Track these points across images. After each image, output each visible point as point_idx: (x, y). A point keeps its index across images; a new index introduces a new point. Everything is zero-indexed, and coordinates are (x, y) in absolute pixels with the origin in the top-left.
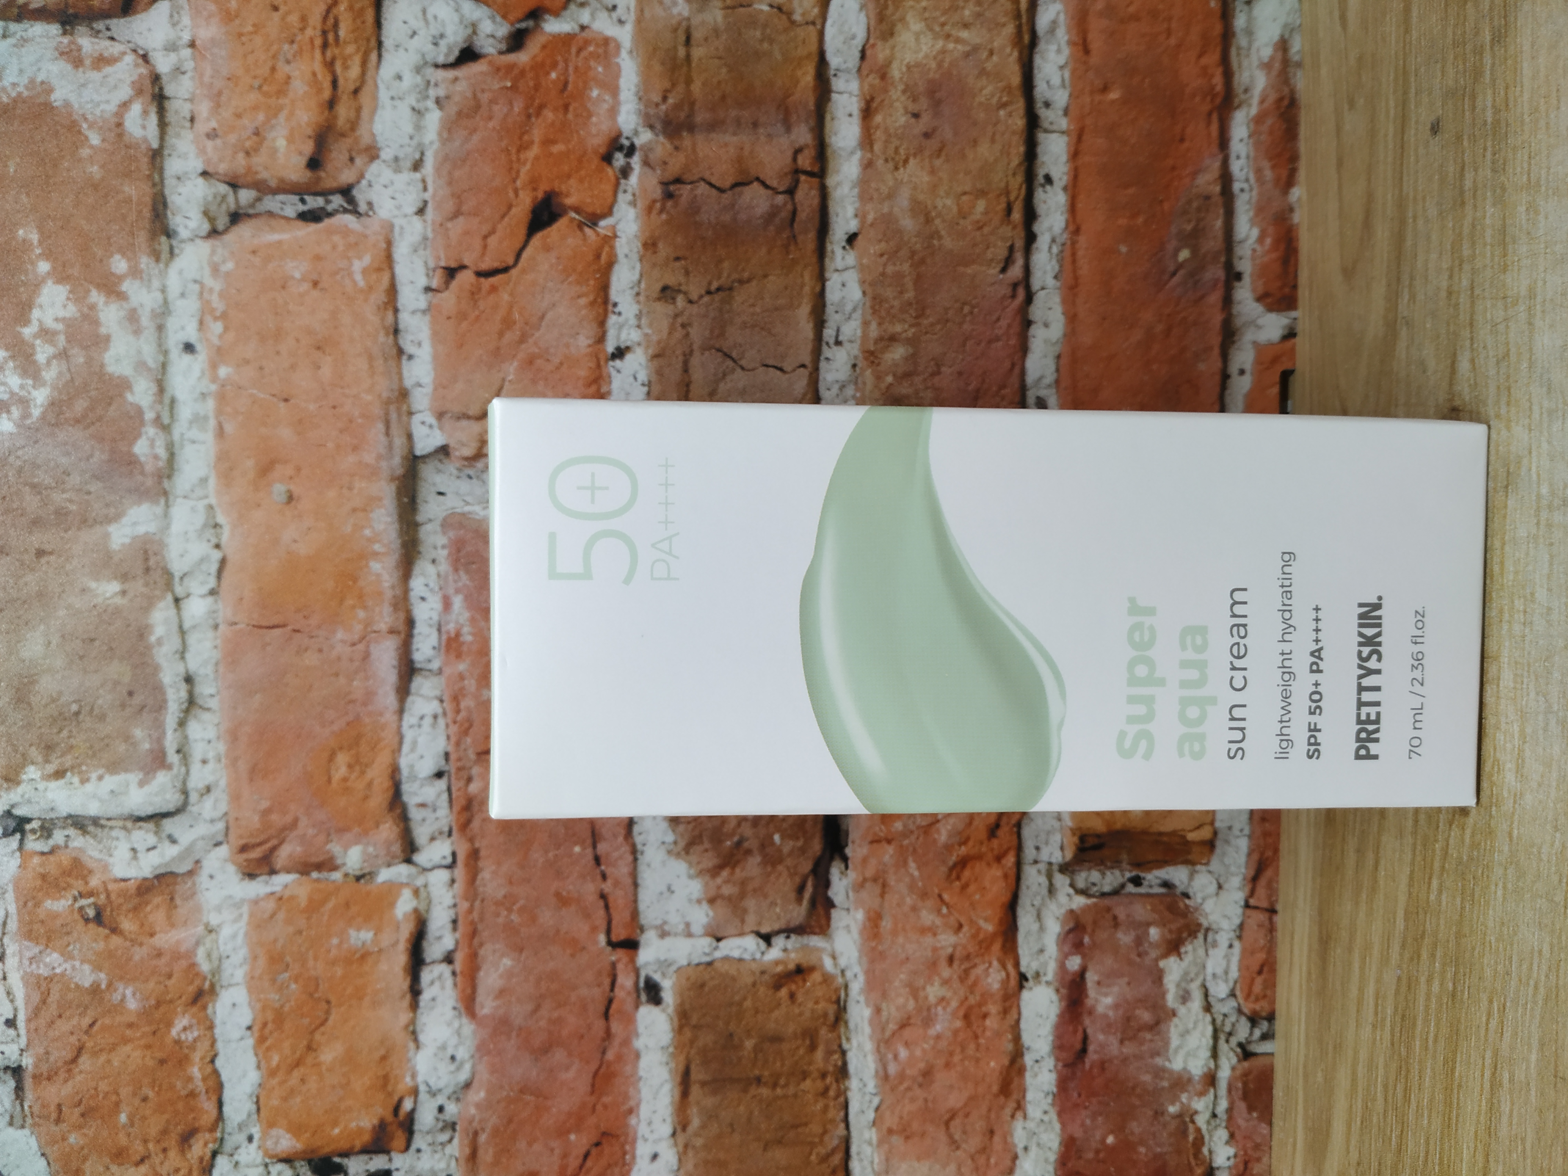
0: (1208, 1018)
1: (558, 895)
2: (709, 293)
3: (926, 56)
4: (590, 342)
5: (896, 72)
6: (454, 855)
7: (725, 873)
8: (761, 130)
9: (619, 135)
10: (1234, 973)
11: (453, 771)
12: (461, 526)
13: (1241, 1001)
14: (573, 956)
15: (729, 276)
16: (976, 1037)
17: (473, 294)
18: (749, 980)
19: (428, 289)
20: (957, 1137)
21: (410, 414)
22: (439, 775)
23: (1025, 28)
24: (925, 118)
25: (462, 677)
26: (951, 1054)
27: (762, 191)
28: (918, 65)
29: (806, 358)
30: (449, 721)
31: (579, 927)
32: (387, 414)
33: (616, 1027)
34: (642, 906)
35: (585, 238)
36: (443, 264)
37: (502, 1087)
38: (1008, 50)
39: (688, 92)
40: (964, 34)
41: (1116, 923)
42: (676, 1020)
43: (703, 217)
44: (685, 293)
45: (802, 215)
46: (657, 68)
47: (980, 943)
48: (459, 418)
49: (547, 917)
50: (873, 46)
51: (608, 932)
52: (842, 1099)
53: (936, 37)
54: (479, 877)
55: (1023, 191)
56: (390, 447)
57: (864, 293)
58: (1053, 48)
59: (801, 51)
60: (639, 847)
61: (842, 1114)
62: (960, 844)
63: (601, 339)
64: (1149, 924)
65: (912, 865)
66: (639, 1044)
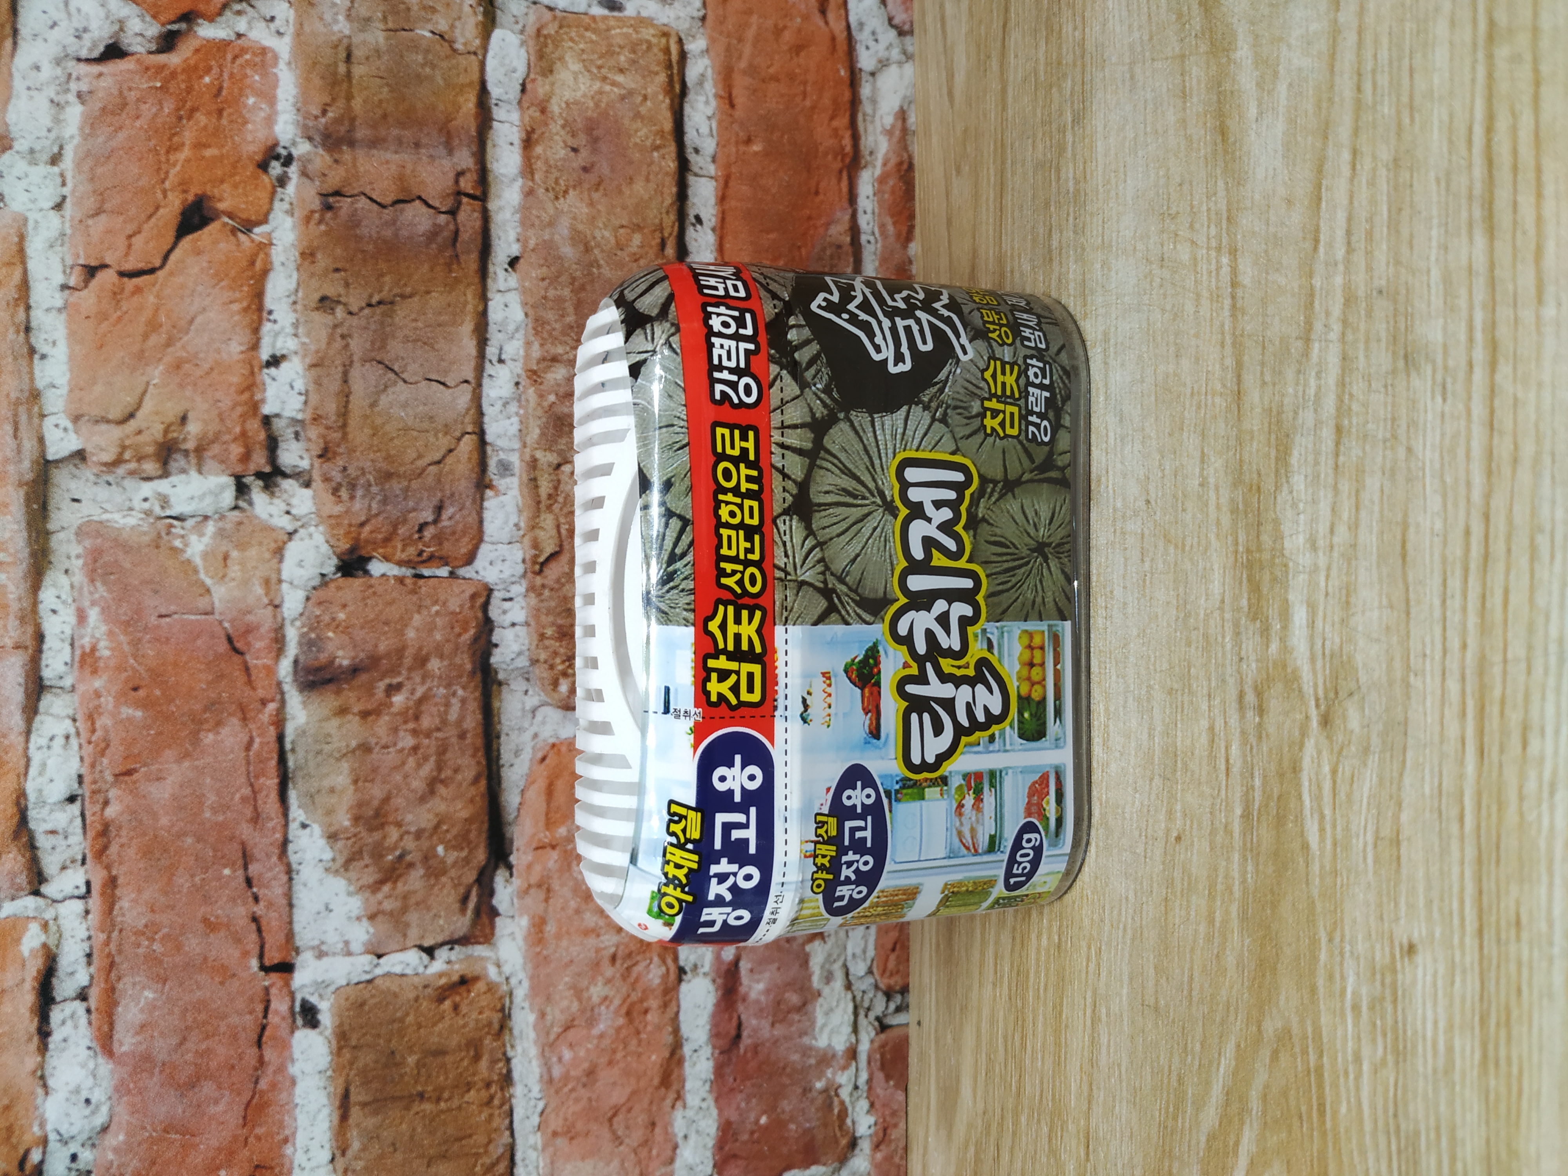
0: (849, 996)
1: (205, 920)
2: (369, 305)
3: (584, 96)
4: (243, 348)
5: (555, 107)
6: (88, 884)
7: (386, 888)
8: (423, 151)
9: (276, 144)
10: (871, 953)
11: (87, 794)
12: (98, 534)
13: (878, 978)
14: (222, 983)
15: (390, 290)
16: (638, 1033)
17: (115, 293)
18: (411, 995)
19: (64, 287)
20: (620, 1133)
21: (43, 416)
22: (72, 799)
23: (676, 78)
24: (584, 153)
25: (98, 694)
26: (614, 1051)
27: (424, 209)
28: (576, 103)
29: (469, 373)
30: (83, 741)
31: (229, 953)
32: (16, 415)
33: (269, 1054)
34: (297, 927)
35: (239, 244)
36: (82, 262)
37: (144, 1128)
38: (661, 97)
39: (349, 108)
40: (620, 78)
42: (334, 1042)
43: (364, 231)
44: (345, 304)
45: (464, 236)
46: (317, 82)
48: (97, 422)
49: (193, 944)
50: (534, 80)
51: (261, 956)
52: (506, 1107)
53: (594, 77)
54: (117, 907)
55: (676, 228)
56: (19, 450)
57: (526, 315)
58: (702, 99)
59: (463, 79)
60: (295, 866)
61: (507, 1122)
63: (255, 346)
66: (294, 1070)
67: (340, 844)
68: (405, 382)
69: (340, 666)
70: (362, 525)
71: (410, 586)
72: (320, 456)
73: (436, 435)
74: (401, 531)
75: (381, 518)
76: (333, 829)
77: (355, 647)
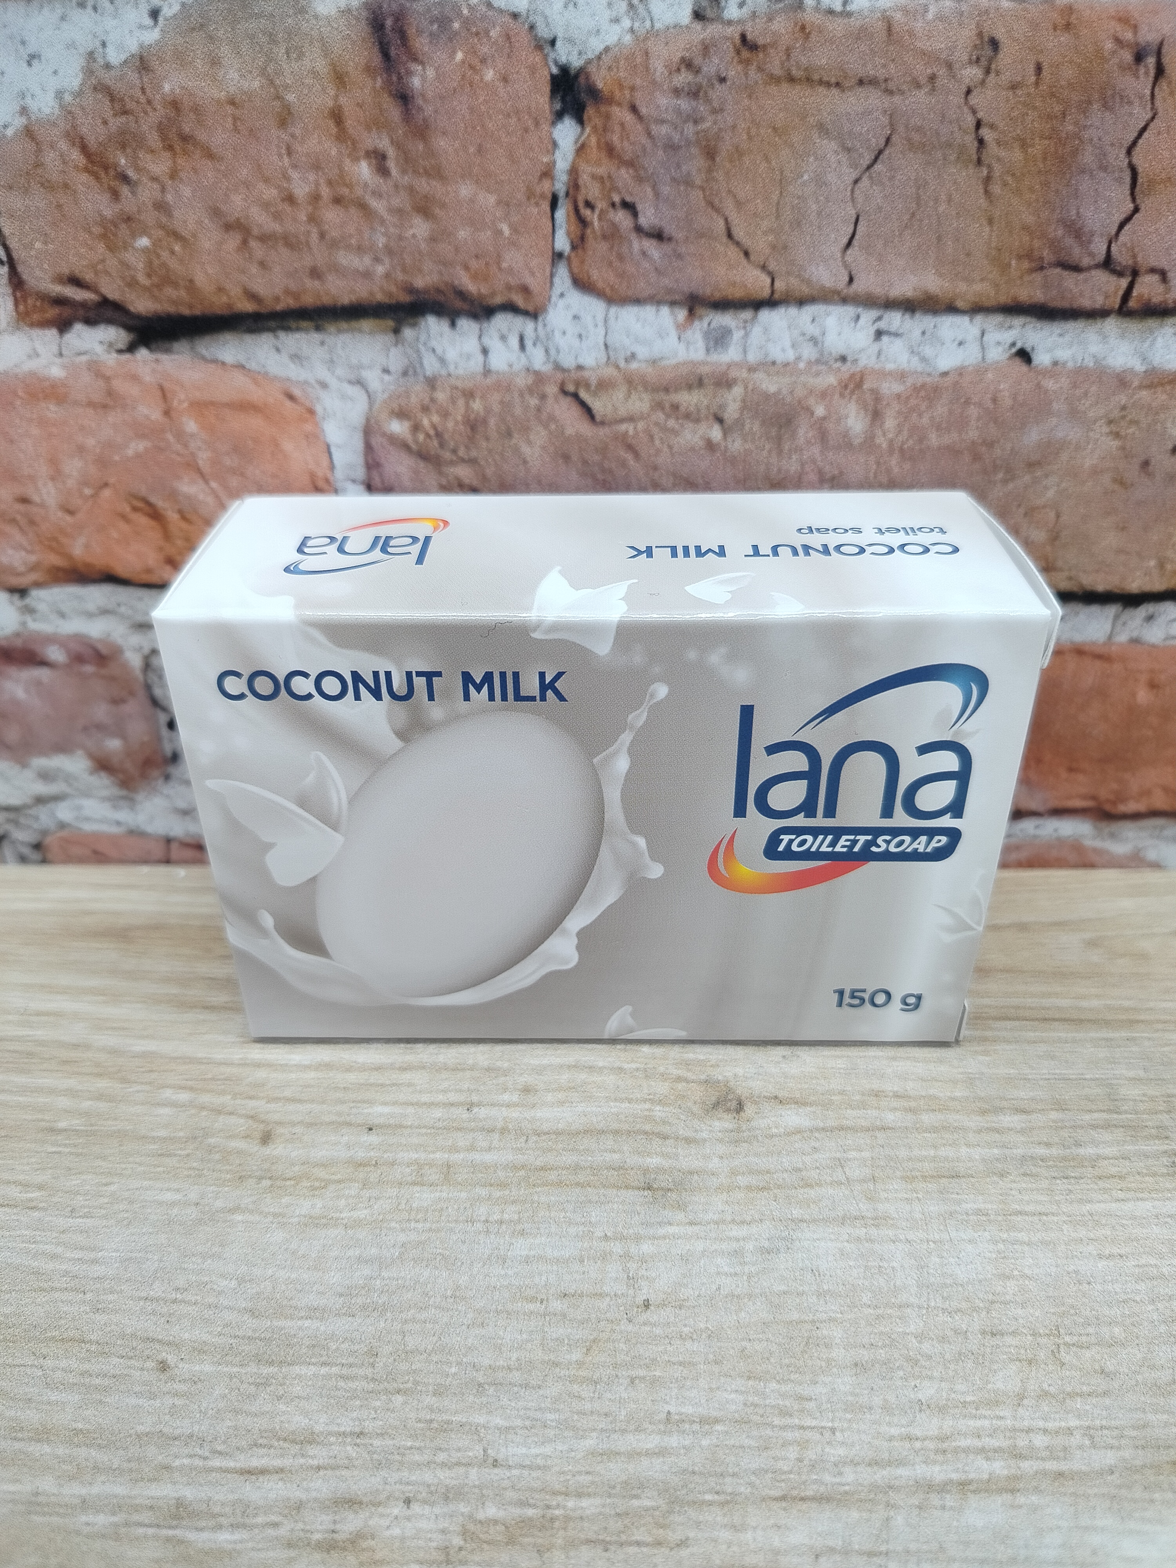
0: (28, 801)
2: (978, 124)
7: (76, 155)
10: (88, 827)
13: (59, 835)
15: (999, 159)
27: (1118, 218)
29: (863, 284)
41: (116, 702)
43: (1096, 117)
44: (983, 82)
45: (1070, 280)
47: (55, 539)
57: (945, 374)
62: (180, 512)
64: (124, 737)
65: (140, 446)
67: (133, 76)
68: (856, 182)
69: (409, 73)
70: (634, 109)
71: (538, 190)
72: (743, 37)
73: (771, 230)
74: (624, 175)
75: (644, 140)
76: (154, 64)
77: (442, 98)
